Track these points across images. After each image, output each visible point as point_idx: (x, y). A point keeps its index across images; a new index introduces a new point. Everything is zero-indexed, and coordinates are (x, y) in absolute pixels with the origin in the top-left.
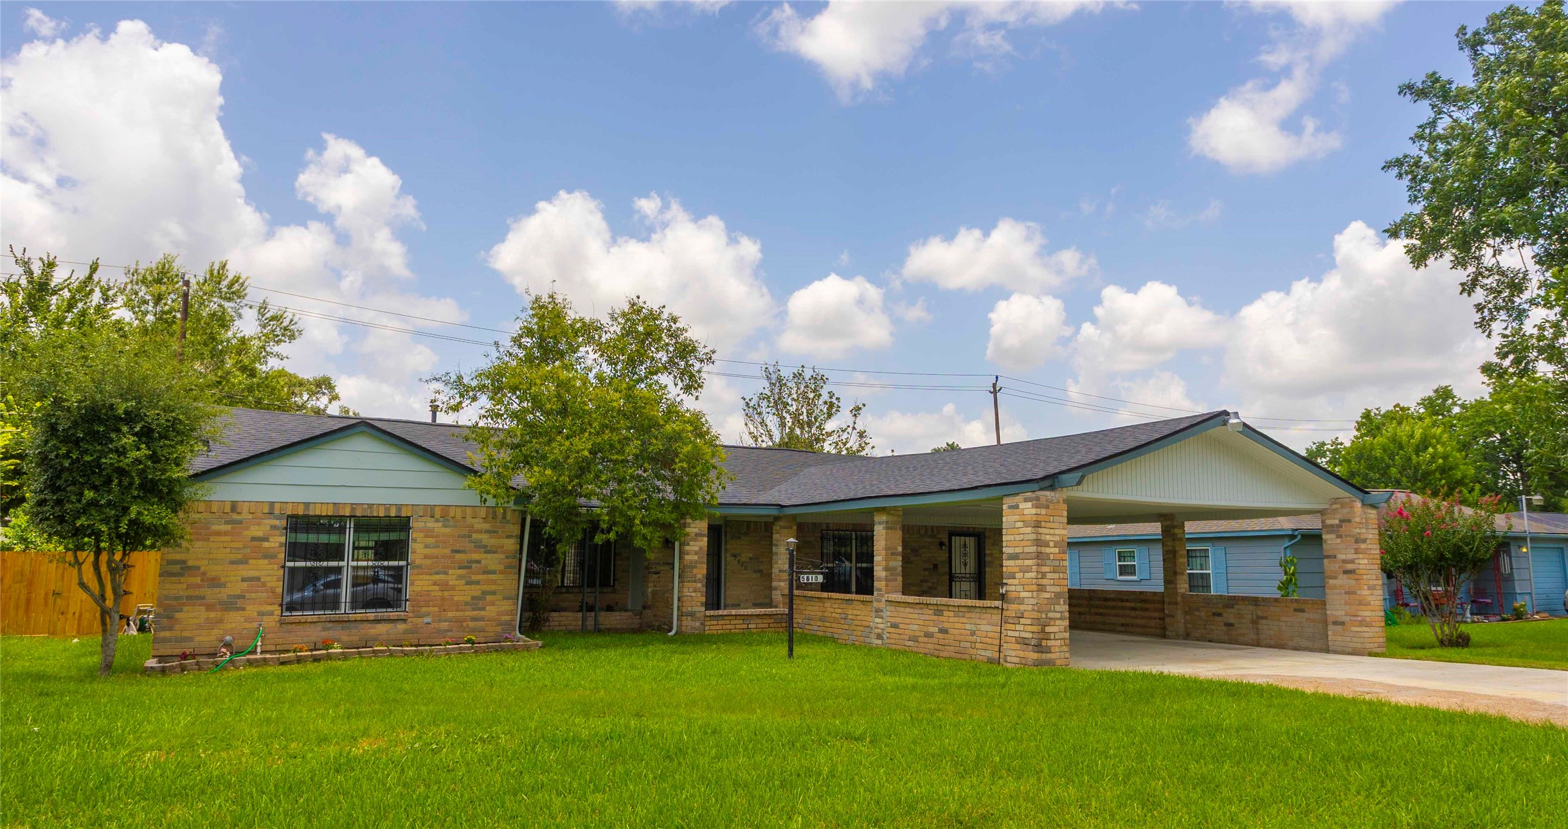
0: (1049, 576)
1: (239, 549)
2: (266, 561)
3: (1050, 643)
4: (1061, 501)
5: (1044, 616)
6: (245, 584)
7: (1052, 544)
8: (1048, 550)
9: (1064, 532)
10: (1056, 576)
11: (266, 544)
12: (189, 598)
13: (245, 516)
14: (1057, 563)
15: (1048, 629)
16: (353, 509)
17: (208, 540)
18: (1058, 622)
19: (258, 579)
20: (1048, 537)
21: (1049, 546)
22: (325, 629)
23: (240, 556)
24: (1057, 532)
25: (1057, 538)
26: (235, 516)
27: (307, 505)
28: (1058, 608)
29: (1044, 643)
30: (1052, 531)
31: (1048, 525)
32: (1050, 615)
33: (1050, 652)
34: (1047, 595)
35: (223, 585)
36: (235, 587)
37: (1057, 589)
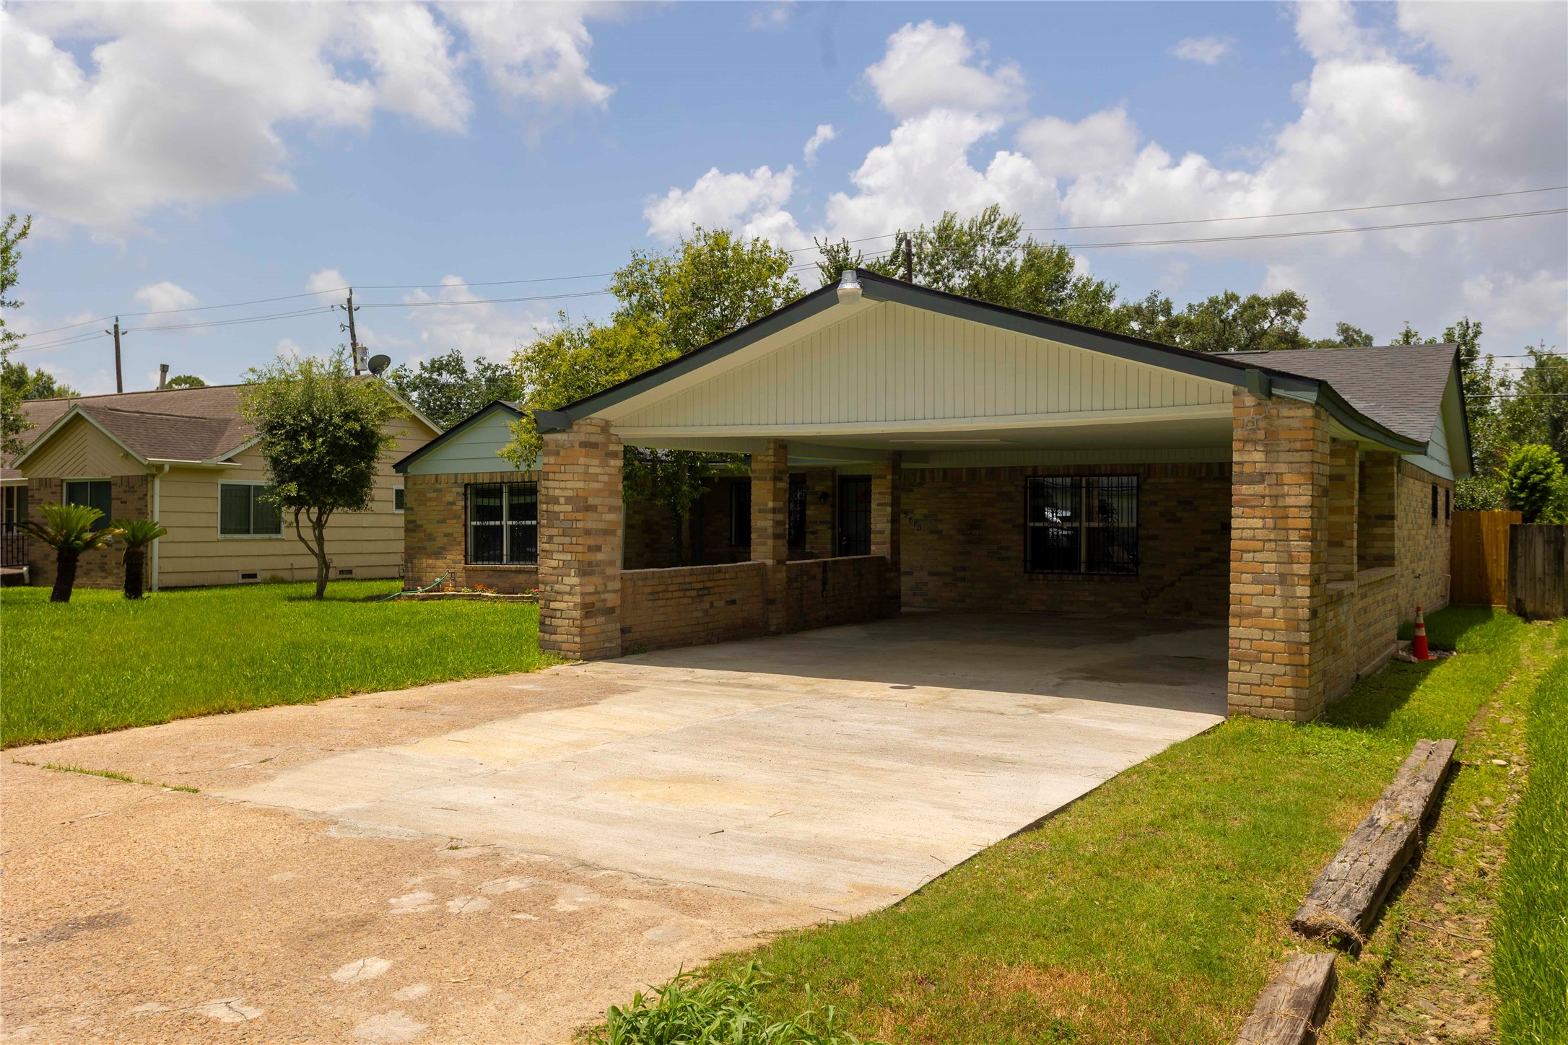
0: (556, 540)
1: (441, 511)
2: (455, 521)
3: (555, 622)
4: (577, 444)
5: (548, 588)
6: (446, 538)
7: (562, 500)
8: (557, 508)
9: (580, 485)
10: (567, 540)
11: (455, 508)
12: (419, 548)
13: (443, 486)
14: (568, 524)
15: (553, 605)
16: (502, 477)
17: (425, 505)
18: (566, 597)
19: (451, 535)
20: (558, 492)
21: (558, 503)
22: (489, 577)
23: (442, 517)
24: (569, 485)
25: (570, 493)
26: (438, 486)
27: (475, 474)
28: (566, 580)
29: (548, 621)
30: (563, 485)
31: (558, 476)
32: (557, 587)
33: (556, 634)
34: (554, 564)
35: (434, 540)
36: (441, 541)
37: (568, 557)
